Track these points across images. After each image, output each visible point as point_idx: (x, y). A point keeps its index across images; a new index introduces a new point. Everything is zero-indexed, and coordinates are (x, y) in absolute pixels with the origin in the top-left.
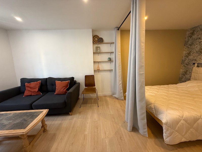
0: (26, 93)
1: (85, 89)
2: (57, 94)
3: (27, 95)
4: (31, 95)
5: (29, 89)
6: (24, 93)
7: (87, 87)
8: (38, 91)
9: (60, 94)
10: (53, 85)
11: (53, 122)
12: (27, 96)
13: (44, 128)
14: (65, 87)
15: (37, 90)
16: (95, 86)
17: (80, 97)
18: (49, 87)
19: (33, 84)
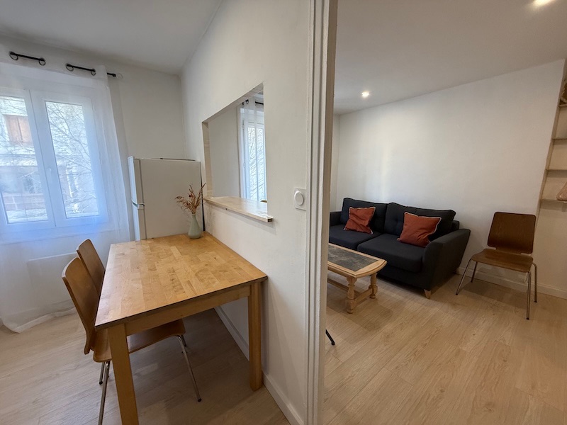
0: (349, 225)
1: (486, 251)
2: (401, 242)
3: (351, 228)
4: (355, 230)
5: (354, 219)
6: (345, 224)
7: (495, 249)
8: (367, 226)
9: (410, 244)
10: (397, 220)
11: (387, 292)
12: (350, 230)
13: (373, 291)
14: (424, 231)
15: (366, 223)
16: (531, 251)
17: (461, 269)
18: (389, 223)
19: (361, 211)
